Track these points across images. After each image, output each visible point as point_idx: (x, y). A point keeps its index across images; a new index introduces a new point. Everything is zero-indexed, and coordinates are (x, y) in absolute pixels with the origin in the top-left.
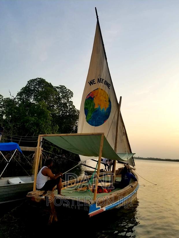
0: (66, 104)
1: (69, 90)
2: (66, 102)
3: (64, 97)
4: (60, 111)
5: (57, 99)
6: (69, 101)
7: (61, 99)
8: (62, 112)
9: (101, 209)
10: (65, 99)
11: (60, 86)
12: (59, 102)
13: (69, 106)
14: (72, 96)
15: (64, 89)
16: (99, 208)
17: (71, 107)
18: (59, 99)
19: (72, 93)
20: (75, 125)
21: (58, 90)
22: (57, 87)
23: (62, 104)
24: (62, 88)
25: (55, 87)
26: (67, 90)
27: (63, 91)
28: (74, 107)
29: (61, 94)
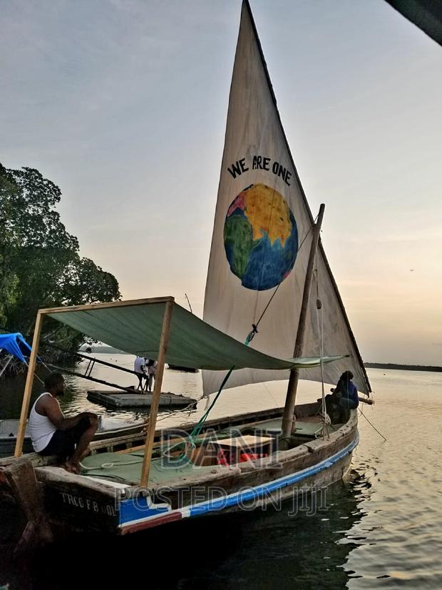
0: (40, 218)
1: (50, 182)
2: (40, 212)
3: (34, 200)
4: (23, 236)
5: (14, 205)
6: (50, 211)
7: (27, 204)
8: (29, 241)
9: (171, 511)
10: (38, 205)
11: (24, 171)
12: (21, 213)
13: (50, 224)
14: (59, 199)
15: (36, 178)
16: (165, 510)
17: (53, 227)
18: (22, 204)
19: (59, 190)
20: (64, 275)
21: (18, 179)
22: (16, 173)
23: (28, 218)
24: (31, 174)
25: (10, 170)
26: (45, 183)
27: (34, 184)
28: (63, 227)
29: (26, 192)
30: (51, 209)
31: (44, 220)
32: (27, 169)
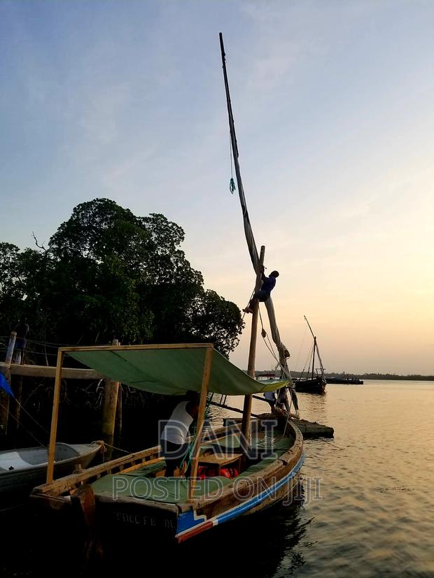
0: (168, 257)
1: (174, 224)
2: (168, 253)
3: (162, 242)
4: (155, 276)
5: (146, 248)
6: (176, 250)
7: (156, 245)
8: (160, 279)
9: (206, 521)
10: (166, 246)
11: (152, 217)
12: (152, 254)
13: (176, 263)
14: (183, 238)
15: (162, 221)
16: (203, 520)
17: (180, 265)
18: (152, 247)
19: (182, 230)
20: (191, 307)
21: (147, 225)
22: (146, 219)
23: (158, 259)
24: (158, 219)
25: (139, 218)
26: (170, 225)
27: (160, 227)
28: (189, 264)
29: (155, 235)
30: (177, 248)
31: (171, 259)
32: (153, 215)
